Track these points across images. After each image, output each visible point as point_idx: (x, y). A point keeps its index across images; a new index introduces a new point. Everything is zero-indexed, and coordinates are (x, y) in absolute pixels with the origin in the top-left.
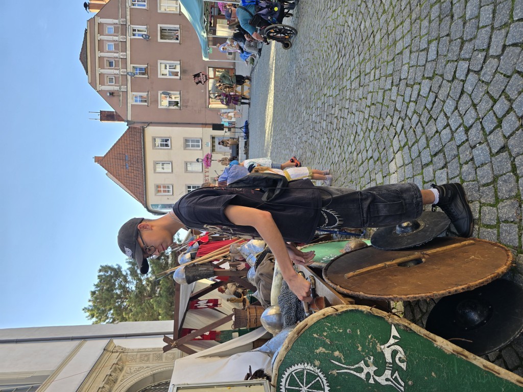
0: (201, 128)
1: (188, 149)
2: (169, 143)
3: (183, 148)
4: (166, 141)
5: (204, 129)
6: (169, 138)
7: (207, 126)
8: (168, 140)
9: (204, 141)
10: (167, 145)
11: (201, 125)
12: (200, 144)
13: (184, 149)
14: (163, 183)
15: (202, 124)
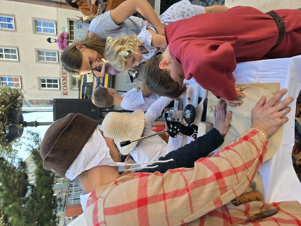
0: (56, 8)
1: (40, 34)
2: (12, 23)
3: (32, 31)
4: (9, 20)
5: (59, 9)
6: (12, 16)
7: (63, 6)
8: (12, 19)
9: (59, 24)
10: (10, 26)
11: (55, 4)
12: (55, 28)
13: (34, 33)
14: (8, 74)
15: (57, 2)
